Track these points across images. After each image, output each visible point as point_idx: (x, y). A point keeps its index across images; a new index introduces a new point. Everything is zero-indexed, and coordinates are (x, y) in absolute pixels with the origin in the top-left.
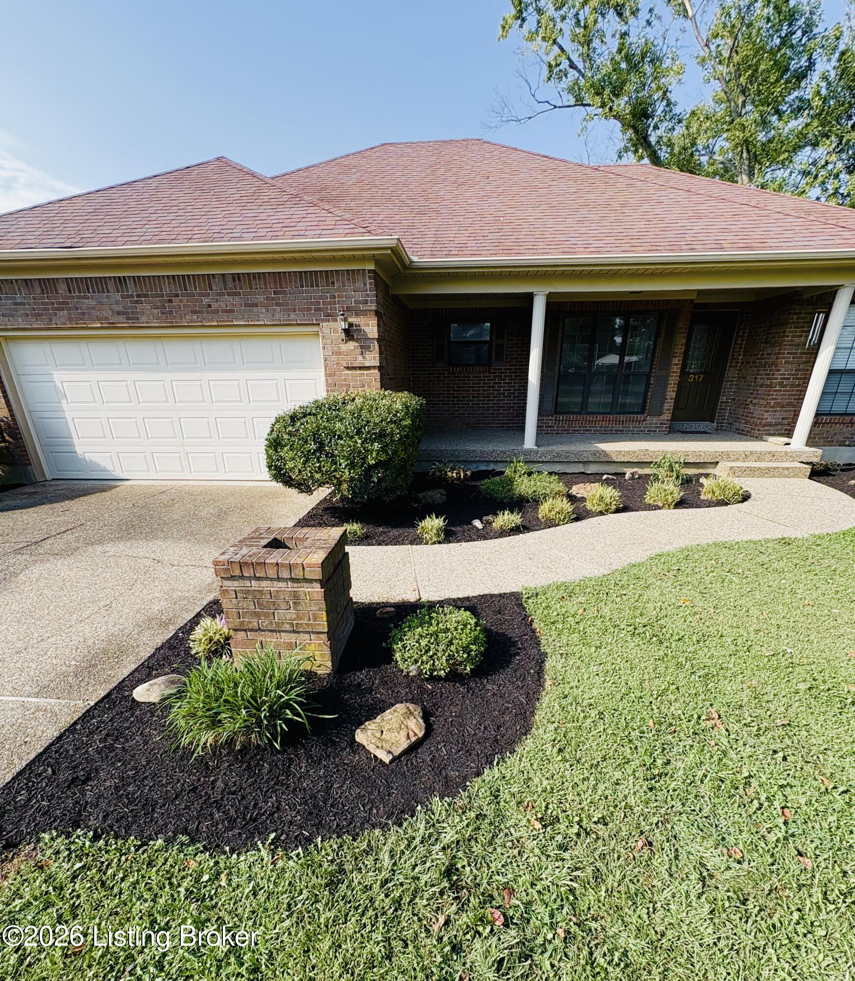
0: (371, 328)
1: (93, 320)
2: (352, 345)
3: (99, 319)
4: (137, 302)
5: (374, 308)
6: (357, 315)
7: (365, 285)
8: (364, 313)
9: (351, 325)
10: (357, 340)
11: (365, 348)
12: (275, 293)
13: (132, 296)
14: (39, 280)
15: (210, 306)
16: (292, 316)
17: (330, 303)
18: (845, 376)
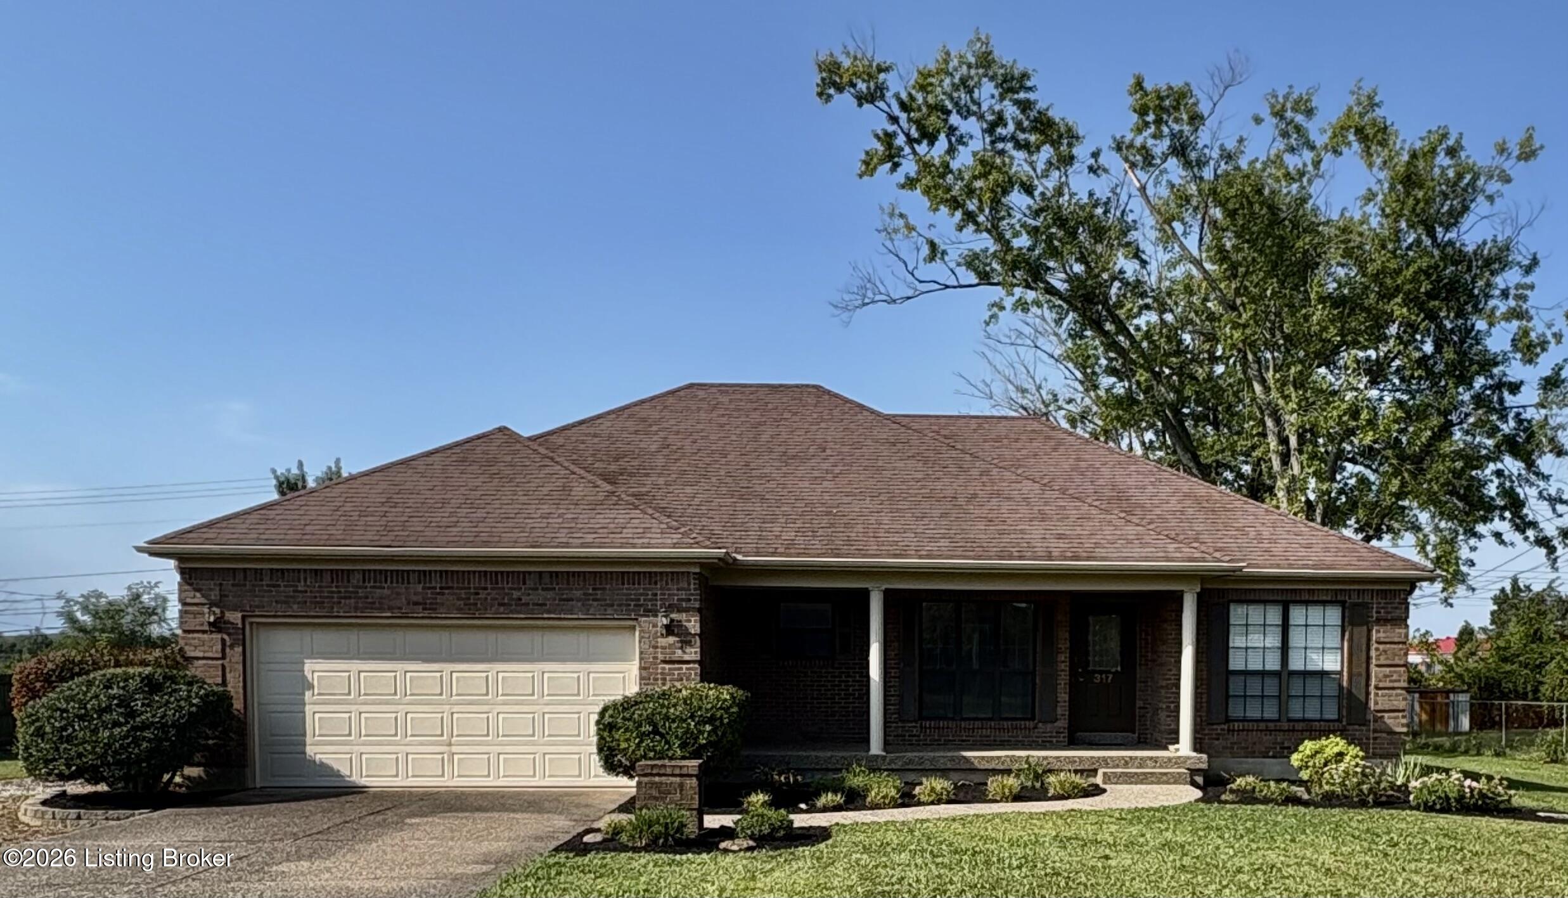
0: (693, 625)
1: (381, 609)
2: (671, 639)
3: (390, 609)
4: (439, 594)
5: (697, 605)
6: (679, 611)
7: (689, 584)
8: (687, 610)
9: (672, 621)
10: (677, 635)
11: (685, 643)
12: (594, 589)
13: (435, 588)
14: (332, 570)
15: (520, 599)
16: (609, 612)
17: (650, 600)
18: (1248, 677)
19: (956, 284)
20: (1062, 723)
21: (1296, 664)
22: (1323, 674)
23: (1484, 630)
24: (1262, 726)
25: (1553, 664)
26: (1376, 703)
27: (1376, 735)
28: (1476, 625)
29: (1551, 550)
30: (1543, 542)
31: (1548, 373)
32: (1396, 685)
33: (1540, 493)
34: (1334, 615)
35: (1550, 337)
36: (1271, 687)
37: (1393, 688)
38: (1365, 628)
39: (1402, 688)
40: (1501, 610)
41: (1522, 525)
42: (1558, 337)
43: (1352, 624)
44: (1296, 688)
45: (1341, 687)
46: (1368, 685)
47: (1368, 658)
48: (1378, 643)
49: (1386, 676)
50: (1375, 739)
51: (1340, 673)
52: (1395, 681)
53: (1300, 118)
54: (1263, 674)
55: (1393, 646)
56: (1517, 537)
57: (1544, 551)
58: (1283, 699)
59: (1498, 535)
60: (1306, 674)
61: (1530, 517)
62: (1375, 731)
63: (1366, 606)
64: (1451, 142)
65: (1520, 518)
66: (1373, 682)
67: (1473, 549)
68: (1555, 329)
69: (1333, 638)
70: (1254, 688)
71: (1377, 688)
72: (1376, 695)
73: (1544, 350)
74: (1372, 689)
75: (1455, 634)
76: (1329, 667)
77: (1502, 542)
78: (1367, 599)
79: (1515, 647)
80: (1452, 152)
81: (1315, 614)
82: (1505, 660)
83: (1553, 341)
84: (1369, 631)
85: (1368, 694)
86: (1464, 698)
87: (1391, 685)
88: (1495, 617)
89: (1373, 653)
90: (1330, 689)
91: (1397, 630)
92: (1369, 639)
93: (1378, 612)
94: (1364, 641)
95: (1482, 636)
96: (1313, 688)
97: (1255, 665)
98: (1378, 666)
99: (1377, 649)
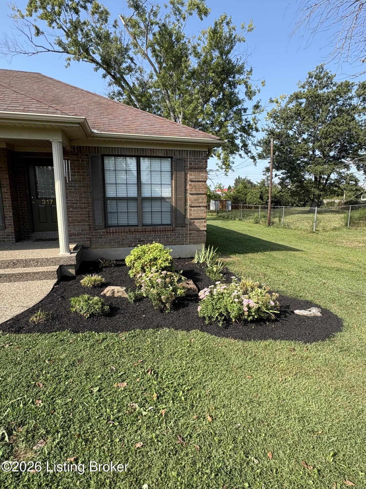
18: (119, 202)
19: (53, 50)
20: (11, 230)
21: (146, 193)
22: (161, 199)
23: (233, 187)
24: (127, 229)
25: (249, 194)
26: (191, 215)
27: (190, 232)
28: (231, 186)
29: (255, 160)
30: (253, 158)
31: (256, 104)
32: (201, 205)
33: (252, 143)
34: (166, 165)
35: (257, 91)
36: (133, 207)
37: (199, 206)
38: (183, 173)
39: (204, 206)
40: (236, 183)
41: (247, 152)
42: (259, 91)
43: (176, 170)
44: (147, 207)
45: (172, 206)
46: (186, 205)
47: (186, 190)
48: (191, 181)
49: (195, 200)
50: (190, 234)
51: (170, 198)
52: (200, 203)
53: (179, 6)
54: (128, 199)
55: (198, 183)
56: (245, 156)
57: (253, 160)
58: (140, 214)
59: (240, 155)
60: (152, 199)
61: (249, 150)
62: (190, 230)
63: (184, 160)
64: (228, 20)
65: (247, 150)
66: (189, 203)
67: (234, 158)
68: (258, 88)
69: (167, 178)
70: (123, 206)
71: (191, 207)
72: (190, 210)
73: (255, 95)
74: (188, 207)
75: (227, 188)
76: (164, 195)
77: (242, 157)
78: (185, 156)
79: (241, 190)
80: (228, 23)
81: (156, 164)
82: (239, 193)
83: (258, 92)
84: (186, 175)
85: (186, 210)
86: (230, 203)
87: (198, 205)
88: (235, 184)
89: (188, 187)
90: (166, 208)
91: (201, 174)
92: (186, 179)
93: (190, 164)
94: (183, 180)
95: (232, 188)
96: (156, 207)
97: (122, 193)
98: (191, 194)
99: (190, 185)
